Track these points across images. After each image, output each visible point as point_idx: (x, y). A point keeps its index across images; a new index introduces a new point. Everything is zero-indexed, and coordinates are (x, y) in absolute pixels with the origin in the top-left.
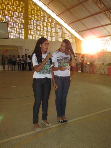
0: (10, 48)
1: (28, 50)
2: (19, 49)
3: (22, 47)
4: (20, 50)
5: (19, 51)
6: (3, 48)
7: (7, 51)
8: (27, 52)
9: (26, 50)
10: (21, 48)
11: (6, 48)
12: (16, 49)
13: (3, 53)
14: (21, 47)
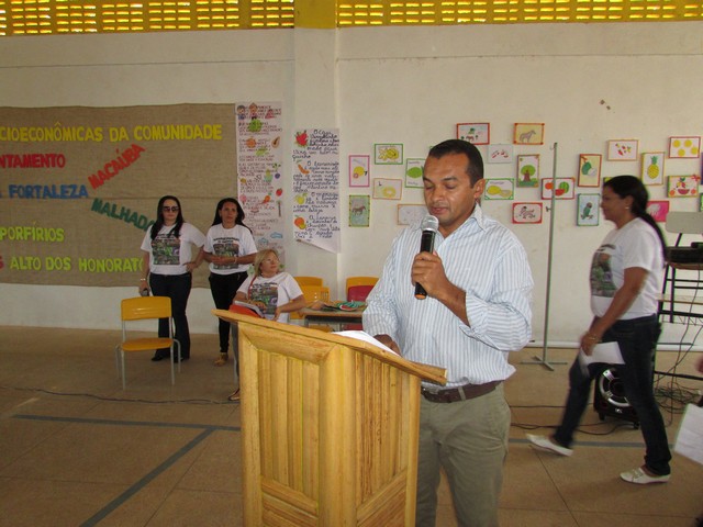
0: (156, 133)
1: (328, 140)
2: (241, 137)
3: (271, 114)
4: (251, 144)
5: (242, 153)
6: (96, 135)
7: (132, 154)
8: (317, 158)
9: (301, 139)
10: (255, 128)
11: (120, 136)
12: (215, 132)
13: (96, 182)
14: (256, 116)
